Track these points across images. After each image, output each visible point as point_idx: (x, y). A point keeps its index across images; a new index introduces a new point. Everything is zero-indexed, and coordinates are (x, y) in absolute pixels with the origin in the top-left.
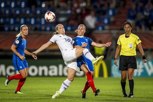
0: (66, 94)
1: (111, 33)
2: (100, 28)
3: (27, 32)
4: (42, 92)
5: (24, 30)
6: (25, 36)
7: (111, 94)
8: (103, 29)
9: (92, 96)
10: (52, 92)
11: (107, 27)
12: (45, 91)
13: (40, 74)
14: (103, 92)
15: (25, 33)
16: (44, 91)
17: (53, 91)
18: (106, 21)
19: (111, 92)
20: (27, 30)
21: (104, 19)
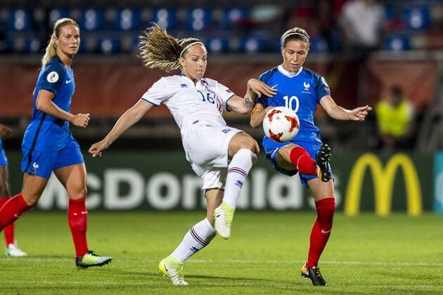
0: (278, 270)
1: (434, 62)
2: (396, 45)
3: (76, 45)
4: (194, 263)
5: (69, 37)
6: (70, 56)
7: (433, 270)
8: (407, 47)
9: (367, 278)
10: (230, 264)
11: (419, 41)
12: (204, 261)
13: (189, 201)
14: (407, 264)
15: (72, 46)
16: (200, 261)
17: (233, 261)
18: (416, 20)
19: (435, 264)
20: (76, 37)
21: (408, 13)
